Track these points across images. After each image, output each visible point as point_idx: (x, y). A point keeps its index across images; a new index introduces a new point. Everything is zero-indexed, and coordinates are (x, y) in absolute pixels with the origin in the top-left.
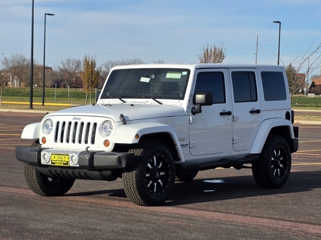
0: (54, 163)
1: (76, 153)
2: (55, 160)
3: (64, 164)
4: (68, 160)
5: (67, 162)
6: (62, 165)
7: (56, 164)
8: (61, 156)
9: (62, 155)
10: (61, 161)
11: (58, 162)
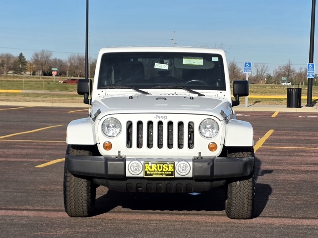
0: (151, 175)
1: (186, 160)
2: (152, 170)
3: (167, 175)
4: (173, 170)
5: (172, 172)
6: (164, 176)
7: (154, 176)
8: (162, 165)
9: (164, 164)
10: (162, 171)
11: (156, 173)
